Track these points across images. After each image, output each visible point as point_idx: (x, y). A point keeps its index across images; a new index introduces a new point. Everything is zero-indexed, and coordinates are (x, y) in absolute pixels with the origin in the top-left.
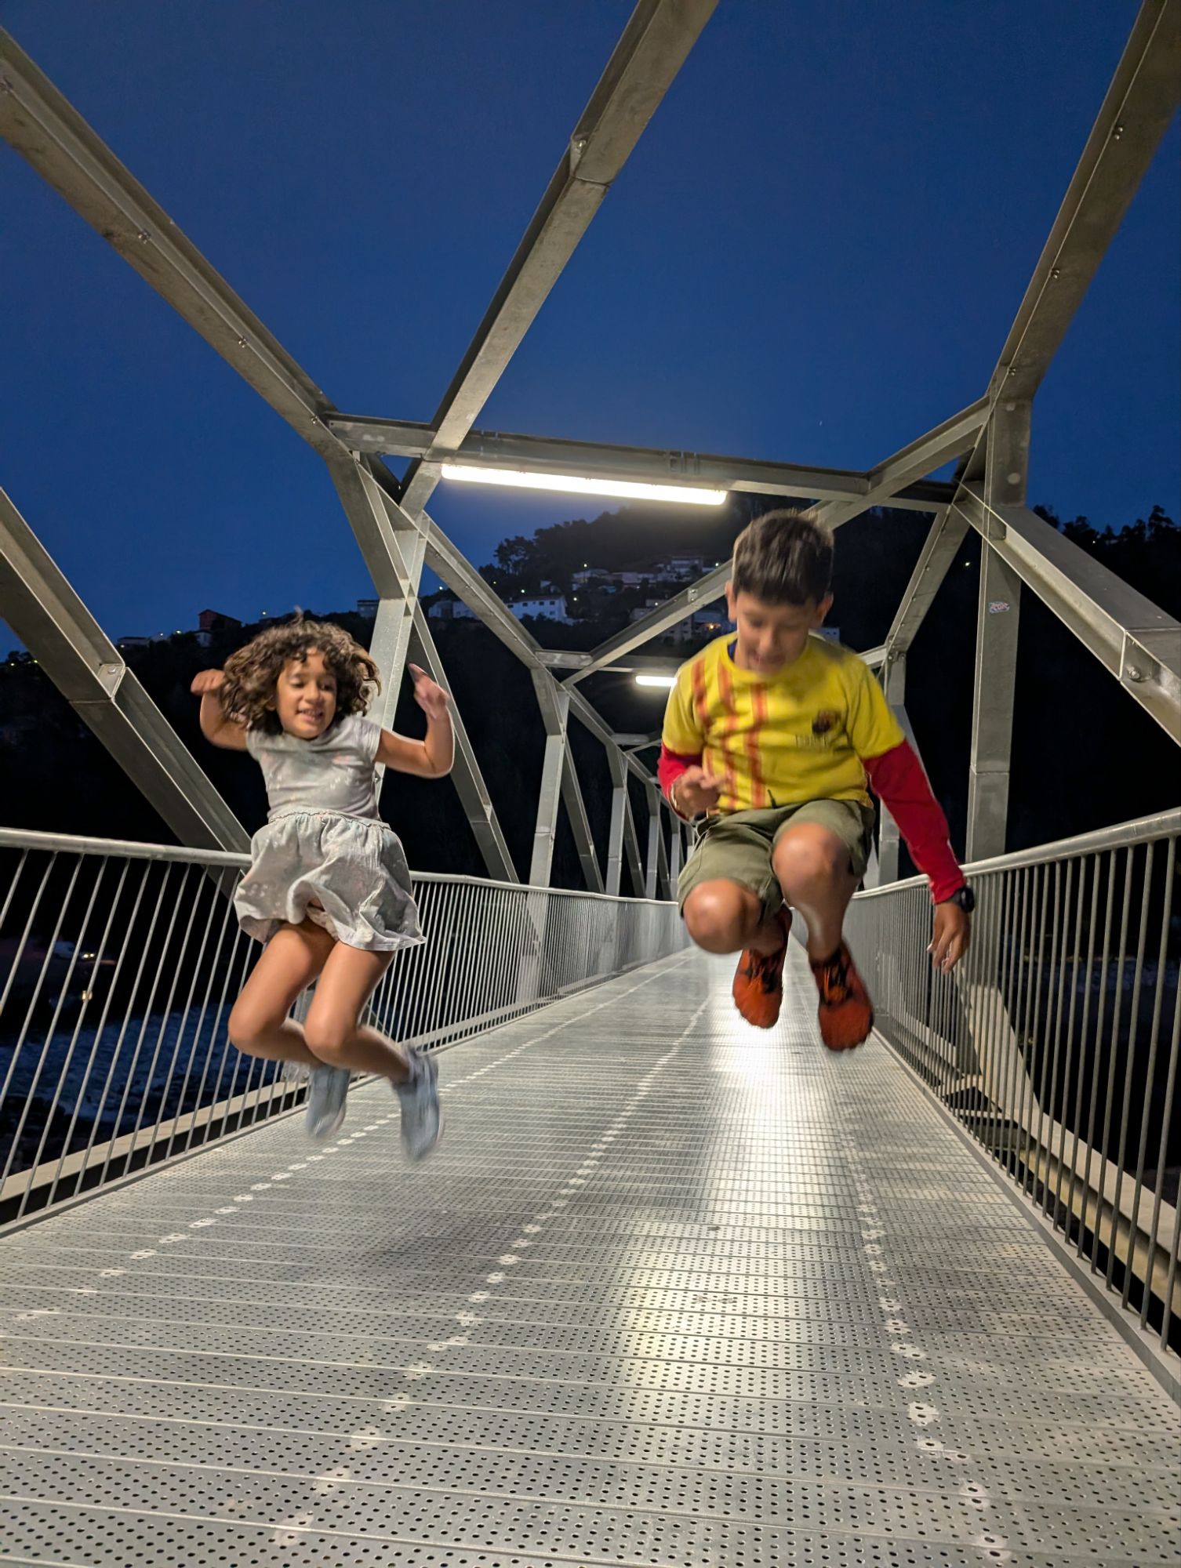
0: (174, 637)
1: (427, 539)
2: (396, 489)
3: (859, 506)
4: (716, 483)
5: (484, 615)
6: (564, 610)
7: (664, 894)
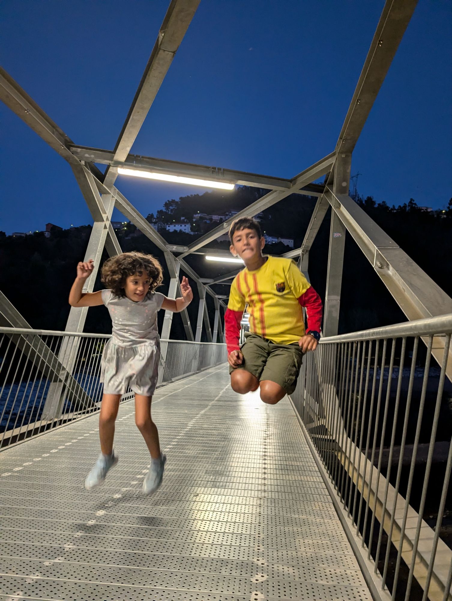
0: (35, 233)
1: (116, 198)
2: (101, 177)
3: (287, 193)
4: (230, 181)
5: (143, 229)
6: (190, 229)
7: (221, 341)
